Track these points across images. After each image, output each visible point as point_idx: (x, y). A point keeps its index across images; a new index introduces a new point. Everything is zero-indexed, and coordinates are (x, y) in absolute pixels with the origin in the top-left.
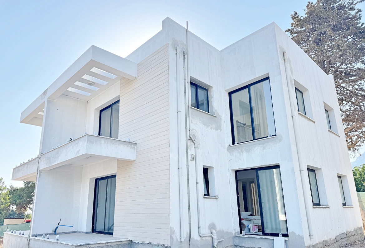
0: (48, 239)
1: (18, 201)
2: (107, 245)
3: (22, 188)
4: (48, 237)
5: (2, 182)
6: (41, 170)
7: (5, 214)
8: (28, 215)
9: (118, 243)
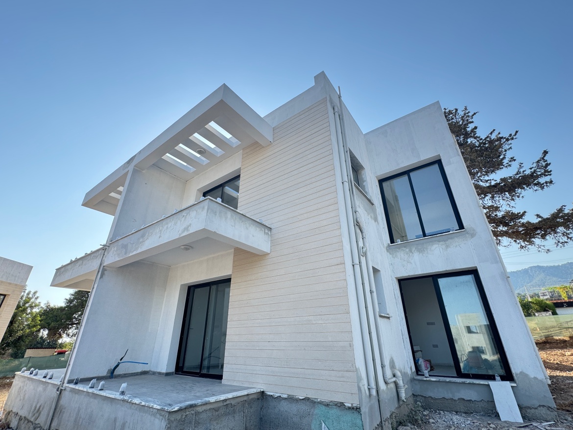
0: (101, 390)
1: (53, 324)
2: (225, 404)
3: (61, 307)
4: (103, 385)
5: (36, 296)
6: (107, 266)
7: (30, 342)
8: (61, 343)
9: (242, 399)
